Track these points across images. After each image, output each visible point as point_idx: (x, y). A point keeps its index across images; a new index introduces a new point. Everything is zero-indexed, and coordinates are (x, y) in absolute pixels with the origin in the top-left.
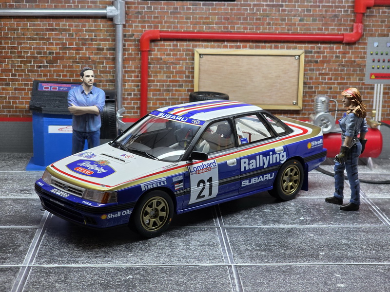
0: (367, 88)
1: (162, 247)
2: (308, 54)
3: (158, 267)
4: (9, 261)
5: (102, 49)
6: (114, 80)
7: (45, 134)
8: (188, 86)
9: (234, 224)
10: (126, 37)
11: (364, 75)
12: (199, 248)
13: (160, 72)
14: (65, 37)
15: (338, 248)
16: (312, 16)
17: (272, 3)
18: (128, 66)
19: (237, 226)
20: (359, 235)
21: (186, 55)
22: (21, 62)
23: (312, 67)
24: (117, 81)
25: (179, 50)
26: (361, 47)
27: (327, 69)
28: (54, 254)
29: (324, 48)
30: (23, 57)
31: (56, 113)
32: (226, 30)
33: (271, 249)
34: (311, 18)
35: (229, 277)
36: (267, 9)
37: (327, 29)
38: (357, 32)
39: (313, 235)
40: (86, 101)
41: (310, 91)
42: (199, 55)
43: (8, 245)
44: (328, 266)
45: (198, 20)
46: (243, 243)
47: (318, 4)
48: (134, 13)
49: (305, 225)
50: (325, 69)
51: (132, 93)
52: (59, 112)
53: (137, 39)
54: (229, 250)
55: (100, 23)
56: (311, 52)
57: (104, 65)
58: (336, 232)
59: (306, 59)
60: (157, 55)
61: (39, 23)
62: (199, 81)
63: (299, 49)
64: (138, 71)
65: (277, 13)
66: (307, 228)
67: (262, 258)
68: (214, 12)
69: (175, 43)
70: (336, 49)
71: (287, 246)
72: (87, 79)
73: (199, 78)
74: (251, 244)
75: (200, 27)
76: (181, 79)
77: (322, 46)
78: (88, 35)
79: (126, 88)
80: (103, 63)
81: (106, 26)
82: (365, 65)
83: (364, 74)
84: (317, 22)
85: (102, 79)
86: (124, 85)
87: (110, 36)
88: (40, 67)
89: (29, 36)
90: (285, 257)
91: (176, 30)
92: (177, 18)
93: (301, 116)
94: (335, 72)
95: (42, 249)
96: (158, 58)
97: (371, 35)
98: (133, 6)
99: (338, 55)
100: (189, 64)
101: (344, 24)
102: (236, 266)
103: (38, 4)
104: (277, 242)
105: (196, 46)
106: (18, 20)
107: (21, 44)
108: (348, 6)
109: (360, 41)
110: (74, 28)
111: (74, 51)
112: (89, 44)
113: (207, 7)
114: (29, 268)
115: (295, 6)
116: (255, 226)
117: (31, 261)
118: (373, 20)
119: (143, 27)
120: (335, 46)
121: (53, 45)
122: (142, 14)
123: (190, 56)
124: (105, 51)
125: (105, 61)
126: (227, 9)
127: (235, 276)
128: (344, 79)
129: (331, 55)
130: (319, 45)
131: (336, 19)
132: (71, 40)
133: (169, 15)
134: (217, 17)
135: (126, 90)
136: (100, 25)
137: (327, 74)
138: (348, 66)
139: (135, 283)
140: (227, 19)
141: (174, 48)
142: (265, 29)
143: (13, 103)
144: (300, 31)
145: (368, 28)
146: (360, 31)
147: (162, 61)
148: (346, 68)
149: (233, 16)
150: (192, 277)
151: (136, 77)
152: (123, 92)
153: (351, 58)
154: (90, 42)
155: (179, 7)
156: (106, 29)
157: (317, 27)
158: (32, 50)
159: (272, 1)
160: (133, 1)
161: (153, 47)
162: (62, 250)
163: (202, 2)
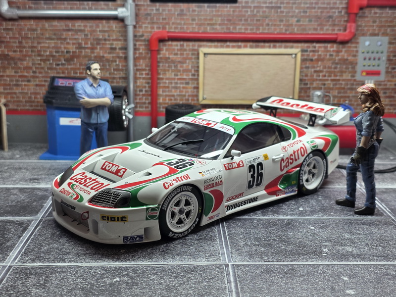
2: (304, 53)
3: (149, 266)
5: (115, 49)
6: (126, 77)
7: (57, 126)
8: (194, 83)
10: (136, 37)
11: (355, 72)
13: (168, 70)
14: (80, 37)
15: (342, 243)
16: (308, 17)
17: (270, 5)
18: (139, 65)
20: (361, 228)
21: (192, 54)
22: (41, 60)
23: (307, 65)
24: (129, 79)
25: (185, 50)
26: (353, 47)
28: (43, 249)
29: (320, 47)
30: (43, 56)
31: (67, 106)
32: (228, 31)
33: (270, 244)
34: (307, 19)
35: (226, 279)
36: (266, 11)
37: (322, 29)
38: (350, 32)
39: (313, 228)
40: (96, 93)
41: (306, 88)
42: (203, 55)
44: (333, 266)
45: (202, 22)
47: (314, 6)
48: (144, 15)
49: (305, 216)
50: (320, 67)
51: (144, 90)
52: (69, 105)
53: (147, 39)
54: (226, 245)
55: (113, 24)
56: (307, 51)
57: (118, 63)
58: (337, 224)
59: (303, 58)
60: (165, 54)
61: (56, 24)
62: (204, 79)
63: (295, 48)
64: (148, 69)
65: (276, 15)
66: (307, 220)
67: (261, 256)
68: (218, 14)
69: (182, 43)
70: (330, 48)
71: (287, 241)
72: (95, 72)
73: (204, 77)
74: (250, 238)
75: (204, 28)
76: (187, 77)
77: (318, 45)
78: (102, 35)
80: (116, 61)
81: (119, 27)
82: (356, 64)
84: (313, 23)
85: (116, 76)
86: (135, 82)
87: (122, 36)
88: (58, 65)
89: (48, 36)
90: (286, 254)
91: (182, 31)
92: (183, 19)
94: (328, 70)
95: (31, 245)
96: (166, 57)
97: (364, 35)
98: (143, 8)
99: (332, 53)
100: (195, 63)
101: (338, 25)
102: (233, 265)
103: (55, 6)
104: (277, 236)
105: (200, 46)
106: (37, 21)
107: (39, 43)
108: (342, 7)
109: (353, 41)
110: (89, 29)
111: (90, 51)
112: (103, 44)
113: (211, 9)
114: (10, 267)
115: (292, 8)
117: (15, 259)
118: (365, 21)
119: (152, 28)
120: (329, 45)
121: (70, 45)
122: (151, 15)
123: (195, 55)
124: (118, 50)
125: (118, 60)
126: (229, 11)
127: (232, 278)
128: (337, 76)
129: (325, 53)
130: (314, 44)
131: (331, 20)
132: (86, 40)
133: (176, 17)
134: (220, 18)
135: (138, 87)
136: (112, 26)
137: (321, 71)
138: (341, 64)
139: (121, 288)
140: (229, 20)
141: (181, 48)
142: (264, 29)
143: (35, 98)
144: (296, 31)
145: (360, 28)
146: (353, 30)
147: (170, 60)
148: (338, 66)
149: (235, 18)
150: (185, 279)
151: (146, 74)
152: (136, 88)
153: (344, 56)
154: (104, 42)
155: (185, 9)
156: (118, 30)
157: (312, 28)
158: (51, 50)
159: (271, 3)
160: (142, 3)
161: (162, 47)
162: (51, 246)
163: (206, 5)
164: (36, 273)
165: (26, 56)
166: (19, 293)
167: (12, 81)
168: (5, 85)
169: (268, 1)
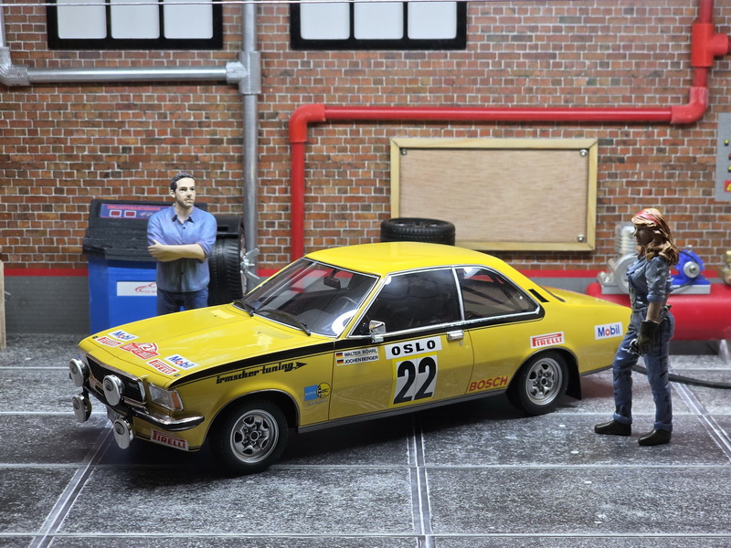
0: (720, 210)
1: (301, 503)
2: (605, 147)
3: (286, 539)
4: (14, 525)
5: (220, 142)
6: (242, 198)
7: (110, 297)
8: (379, 208)
9: (445, 461)
10: (263, 118)
11: (713, 184)
12: (371, 504)
13: (327, 182)
14: (151, 119)
15: (635, 506)
16: (612, 74)
17: (535, 52)
18: (268, 172)
19: (449, 465)
20: (679, 482)
21: (376, 150)
22: (72, 166)
23: (613, 171)
24: (247, 200)
25: (362, 141)
26: (706, 133)
27: (642, 174)
28: (100, 513)
29: (636, 134)
30: (76, 157)
31: (131, 259)
32: (449, 103)
33: (505, 507)
34: (610, 79)
36: (525, 63)
37: (640, 99)
38: (697, 103)
39: (590, 482)
40: (181, 234)
41: (611, 216)
42: (398, 150)
43: (19, 496)
44: (608, 539)
45: (396, 85)
46: (455, 496)
47: (622, 51)
48: (278, 73)
49: (579, 463)
50: (639, 174)
51: (276, 222)
52: (136, 256)
53: (283, 121)
54: (425, 508)
55: (216, 92)
56: (611, 142)
57: (224, 170)
59: (602, 156)
60: (320, 150)
61: (104, 94)
62: (400, 198)
63: (587, 137)
64: (286, 181)
65: (545, 70)
66: (581, 470)
67: (484, 524)
68: (427, 69)
69: (354, 127)
70: (659, 135)
71: (537, 503)
72: (183, 195)
73: (400, 193)
74: (469, 498)
75: (400, 98)
76: (366, 195)
77: (632, 130)
78: (194, 115)
79: (265, 212)
80: (221, 167)
81: (227, 99)
82: (714, 166)
83: (714, 182)
84: (621, 86)
85: (220, 196)
86: (260, 207)
87: (233, 116)
88: (107, 175)
89: (86, 119)
90: (529, 522)
91: (356, 103)
92: (357, 81)
93: (593, 263)
94: (657, 180)
95: (79, 505)
96: (323, 156)
97: (725, 109)
98: (276, 60)
99: (662, 146)
100: (382, 166)
101: (673, 89)
102: (433, 537)
103: (101, 59)
104: (519, 495)
105: (393, 133)
106: (65, 89)
107: (71, 133)
108: (679, 54)
109: (704, 121)
110: (168, 103)
111: (169, 146)
112: (196, 132)
113: (413, 60)
114: (49, 538)
115: (578, 56)
116: (482, 466)
117: (56, 526)
118: (727, 80)
119: (295, 99)
120: (656, 131)
121: (130, 135)
122: (293, 75)
123: (382, 151)
124: (225, 145)
125: (225, 163)
126: (450, 64)
128: (675, 192)
129: (650, 147)
130: (626, 128)
131: (657, 79)
132: (163, 125)
133: (343, 76)
134: (431, 78)
135: (264, 216)
136: (215, 98)
137: (642, 183)
138: (681, 167)
140: (450, 82)
141: (353, 137)
142: (522, 99)
143: (59, 241)
144: (588, 102)
145: (718, 96)
146: (702, 101)
147: (330, 162)
148: (677, 172)
149: (462, 76)
151: (282, 191)
152: (259, 220)
153: (687, 151)
154: (197, 128)
155: (360, 61)
156: (226, 104)
157: (620, 95)
158: (92, 145)
159: (536, 47)
160: (275, 51)
161: (313, 136)
162: (114, 508)
163: (403, 52)
165: (43, 158)
167: (14, 208)
169: (528, 43)
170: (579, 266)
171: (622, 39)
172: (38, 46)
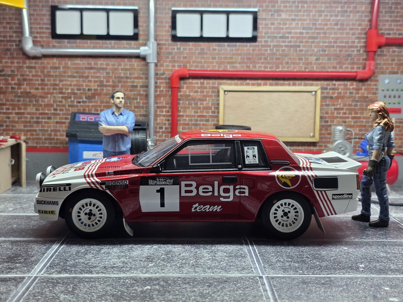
1: (186, 258)
2: (323, 91)
3: (180, 278)
4: (15, 270)
5: (136, 87)
6: (147, 114)
7: (80, 159)
8: (214, 120)
10: (158, 75)
12: (226, 258)
13: (189, 108)
14: (102, 75)
15: (378, 260)
16: (327, 55)
17: (290, 44)
18: (160, 102)
20: (396, 249)
21: (213, 92)
22: (62, 97)
23: (328, 103)
24: (150, 116)
26: (373, 84)
27: (342, 105)
28: (68, 264)
29: (339, 85)
30: (64, 93)
31: (91, 139)
32: (248, 69)
33: (304, 260)
34: (326, 58)
35: (261, 288)
36: (285, 50)
37: (341, 68)
38: (370, 69)
39: (346, 248)
40: (117, 121)
41: (326, 125)
42: (223, 92)
43: (21, 255)
45: (223, 60)
46: (273, 254)
47: (332, 44)
48: (165, 53)
50: (340, 104)
51: (164, 127)
52: (94, 138)
53: (168, 77)
55: (135, 62)
56: (327, 89)
57: (138, 100)
59: (323, 95)
60: (185, 92)
61: (79, 62)
62: (224, 116)
63: (315, 86)
64: (169, 107)
65: (295, 53)
67: (296, 270)
68: (238, 52)
69: (202, 81)
70: (350, 85)
71: (321, 259)
72: (118, 101)
73: (224, 113)
74: (282, 256)
75: (224, 67)
76: (207, 115)
77: (337, 83)
78: (124, 74)
79: (158, 121)
80: (137, 99)
81: (140, 66)
84: (332, 61)
86: (155, 119)
87: (143, 74)
88: (79, 102)
89: (70, 74)
91: (203, 69)
92: (204, 58)
93: (317, 148)
94: (349, 107)
95: (56, 260)
96: (186, 95)
97: (383, 73)
98: (164, 47)
99: (351, 91)
100: (215, 100)
101: (357, 63)
102: (268, 277)
103: (78, 44)
104: (309, 255)
105: (221, 84)
106: (60, 59)
107: (62, 81)
108: (360, 46)
109: (372, 78)
110: (111, 67)
111: (111, 89)
112: (124, 82)
113: (231, 48)
114: (36, 278)
115: (311, 46)
117: (41, 271)
118: (383, 59)
119: (174, 66)
120: (349, 83)
121: (92, 83)
122: (172, 54)
123: (215, 93)
124: (139, 88)
125: (139, 97)
126: (248, 50)
127: (268, 288)
128: (357, 113)
129: (345, 91)
130: (334, 82)
131: (349, 58)
132: (108, 78)
133: (197, 55)
134: (240, 57)
135: (158, 124)
136: (134, 65)
137: (342, 109)
138: (361, 101)
139: (153, 295)
140: (249, 59)
141: (201, 86)
142: (284, 67)
143: (55, 135)
144: (315, 69)
145: (379, 66)
146: (372, 68)
147: (190, 98)
148: (359, 104)
149: (255, 56)
150: (219, 288)
151: (166, 111)
152: (156, 126)
153: (364, 94)
154: (125, 80)
155: (205, 48)
156: (140, 68)
157: (331, 66)
158: (73, 87)
159: (290, 42)
160: (164, 42)
161: (182, 85)
162: (77, 261)
163: (226, 44)
164: (63, 283)
165: (48, 93)
166: (47, 298)
167: (33, 118)
168: (26, 122)
169: (287, 40)
170: (310, 150)
171: (333, 38)
172: (46, 37)
